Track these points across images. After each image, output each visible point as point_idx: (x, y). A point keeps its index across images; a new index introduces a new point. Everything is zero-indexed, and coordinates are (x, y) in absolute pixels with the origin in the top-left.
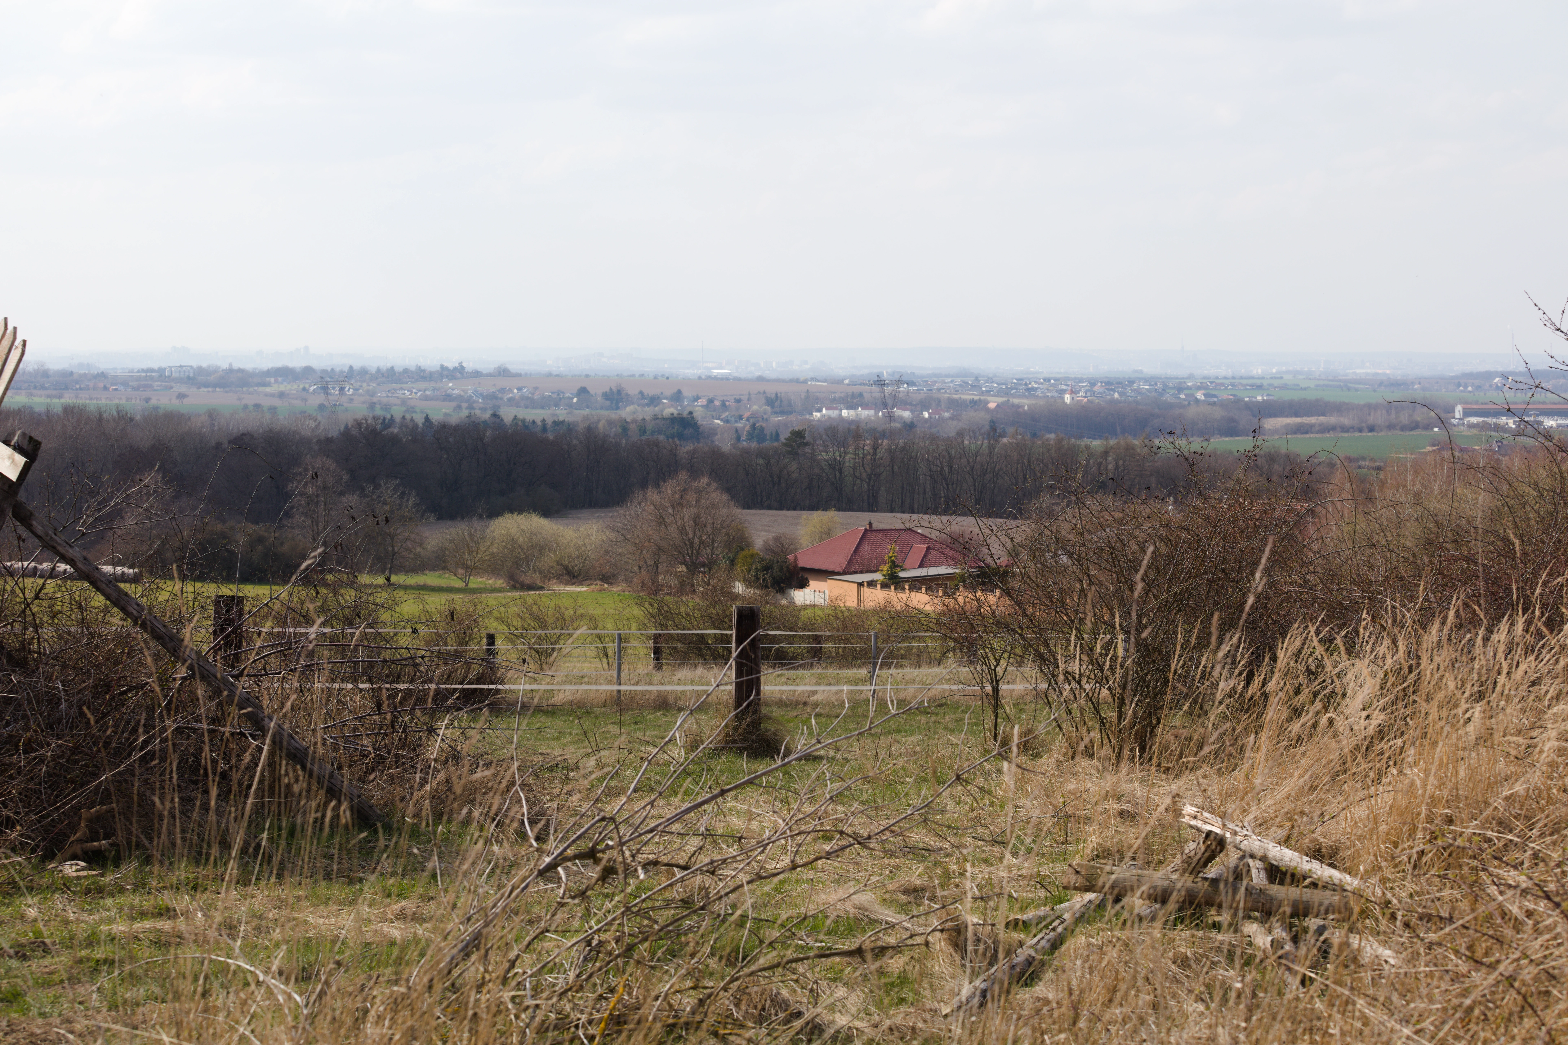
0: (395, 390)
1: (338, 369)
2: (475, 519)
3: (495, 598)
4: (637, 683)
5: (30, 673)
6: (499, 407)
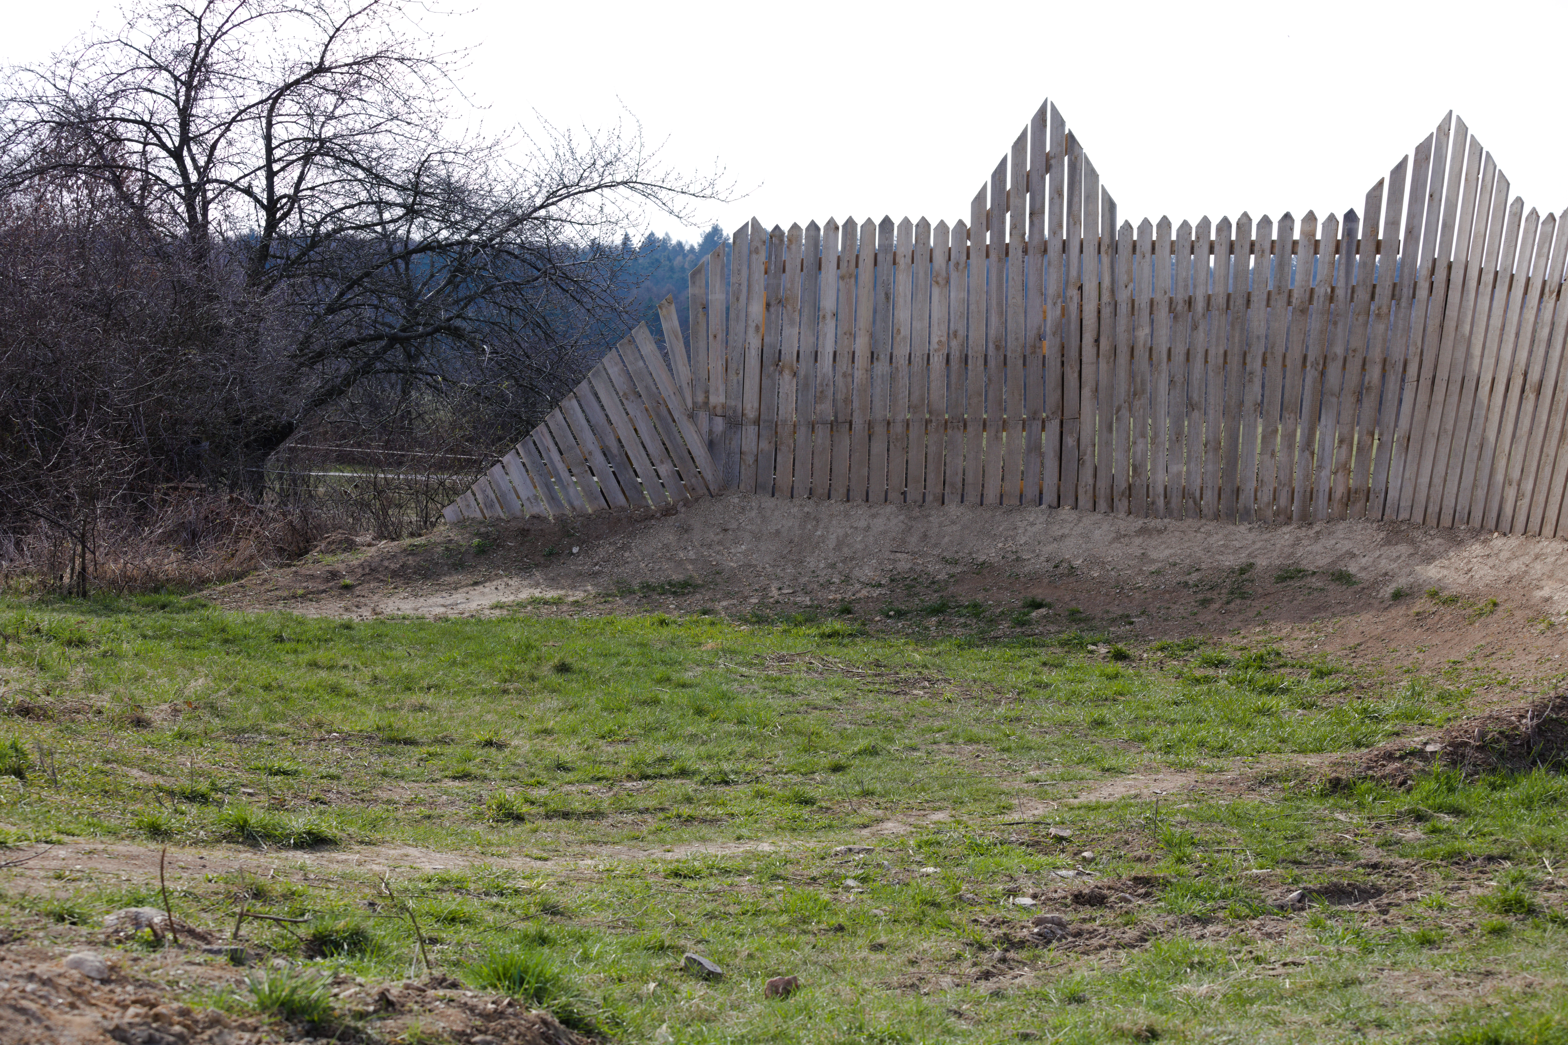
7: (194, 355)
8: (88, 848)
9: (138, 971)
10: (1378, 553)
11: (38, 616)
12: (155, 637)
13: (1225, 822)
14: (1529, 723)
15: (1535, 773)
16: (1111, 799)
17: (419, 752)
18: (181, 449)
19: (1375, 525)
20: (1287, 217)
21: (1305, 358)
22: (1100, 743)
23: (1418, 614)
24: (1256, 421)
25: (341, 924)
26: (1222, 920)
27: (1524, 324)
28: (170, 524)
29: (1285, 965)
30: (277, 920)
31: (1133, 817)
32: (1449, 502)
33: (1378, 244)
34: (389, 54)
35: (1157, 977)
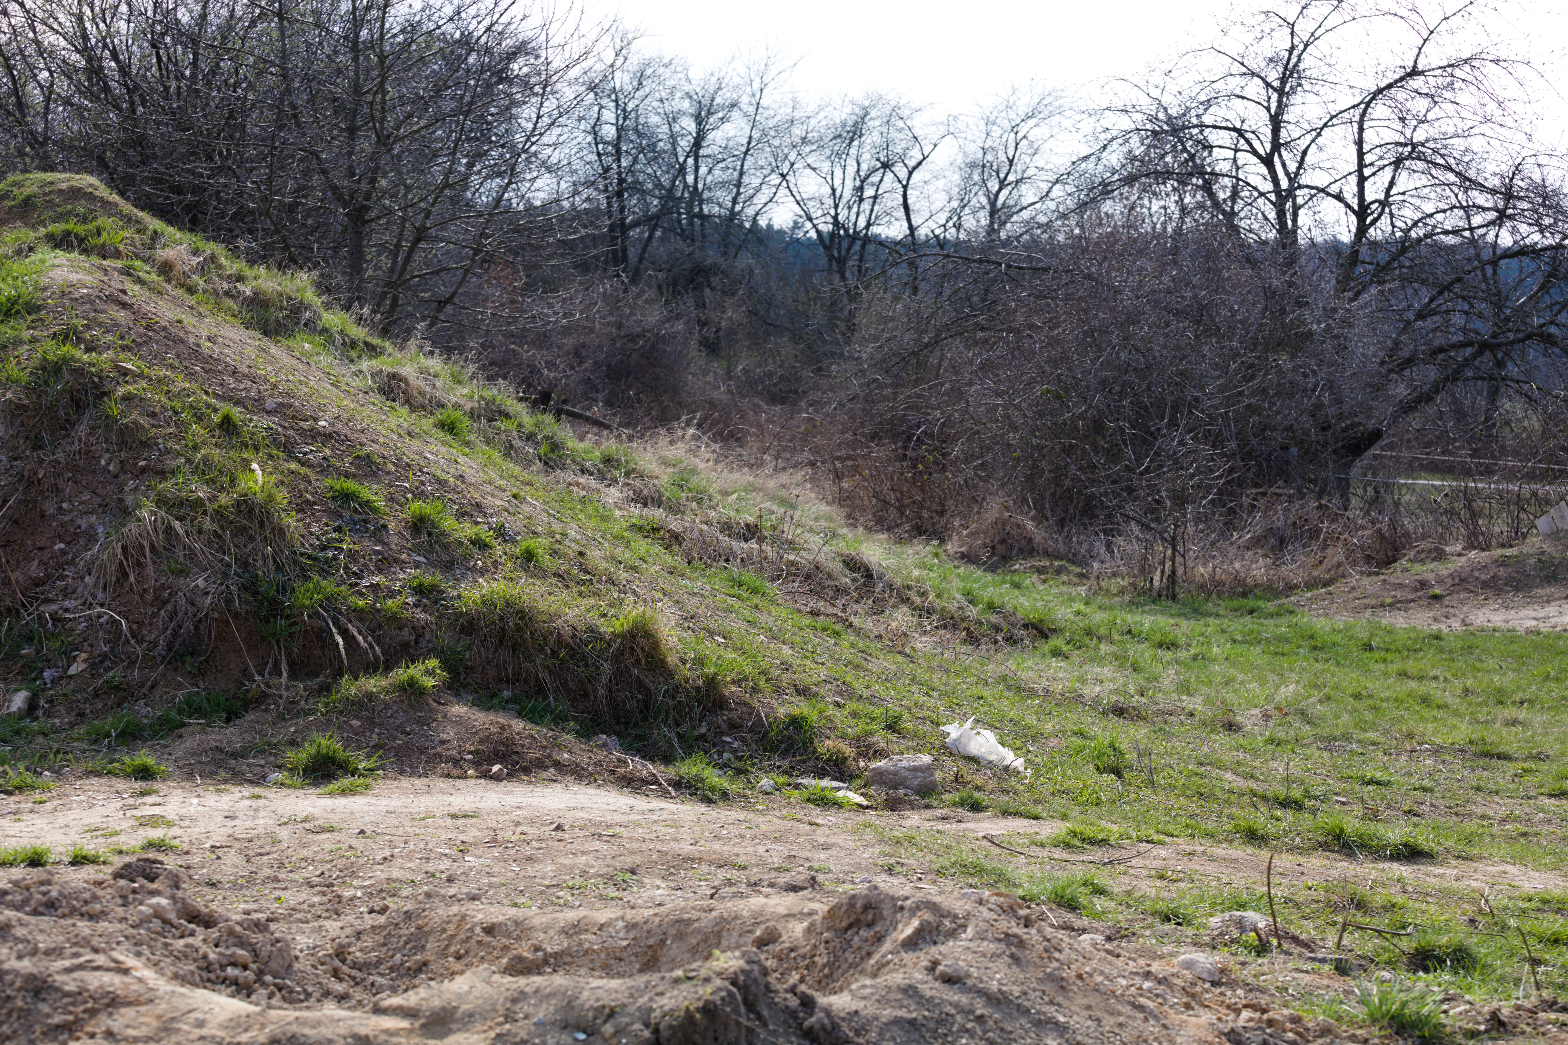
7: (1283, 360)
8: (1188, 849)
9: (1247, 974)
11: (1129, 618)
12: (1245, 642)
17: (1512, 768)
18: (1270, 454)
25: (1444, 940)
28: (1258, 530)
30: (1379, 932)
34: (1484, 56)
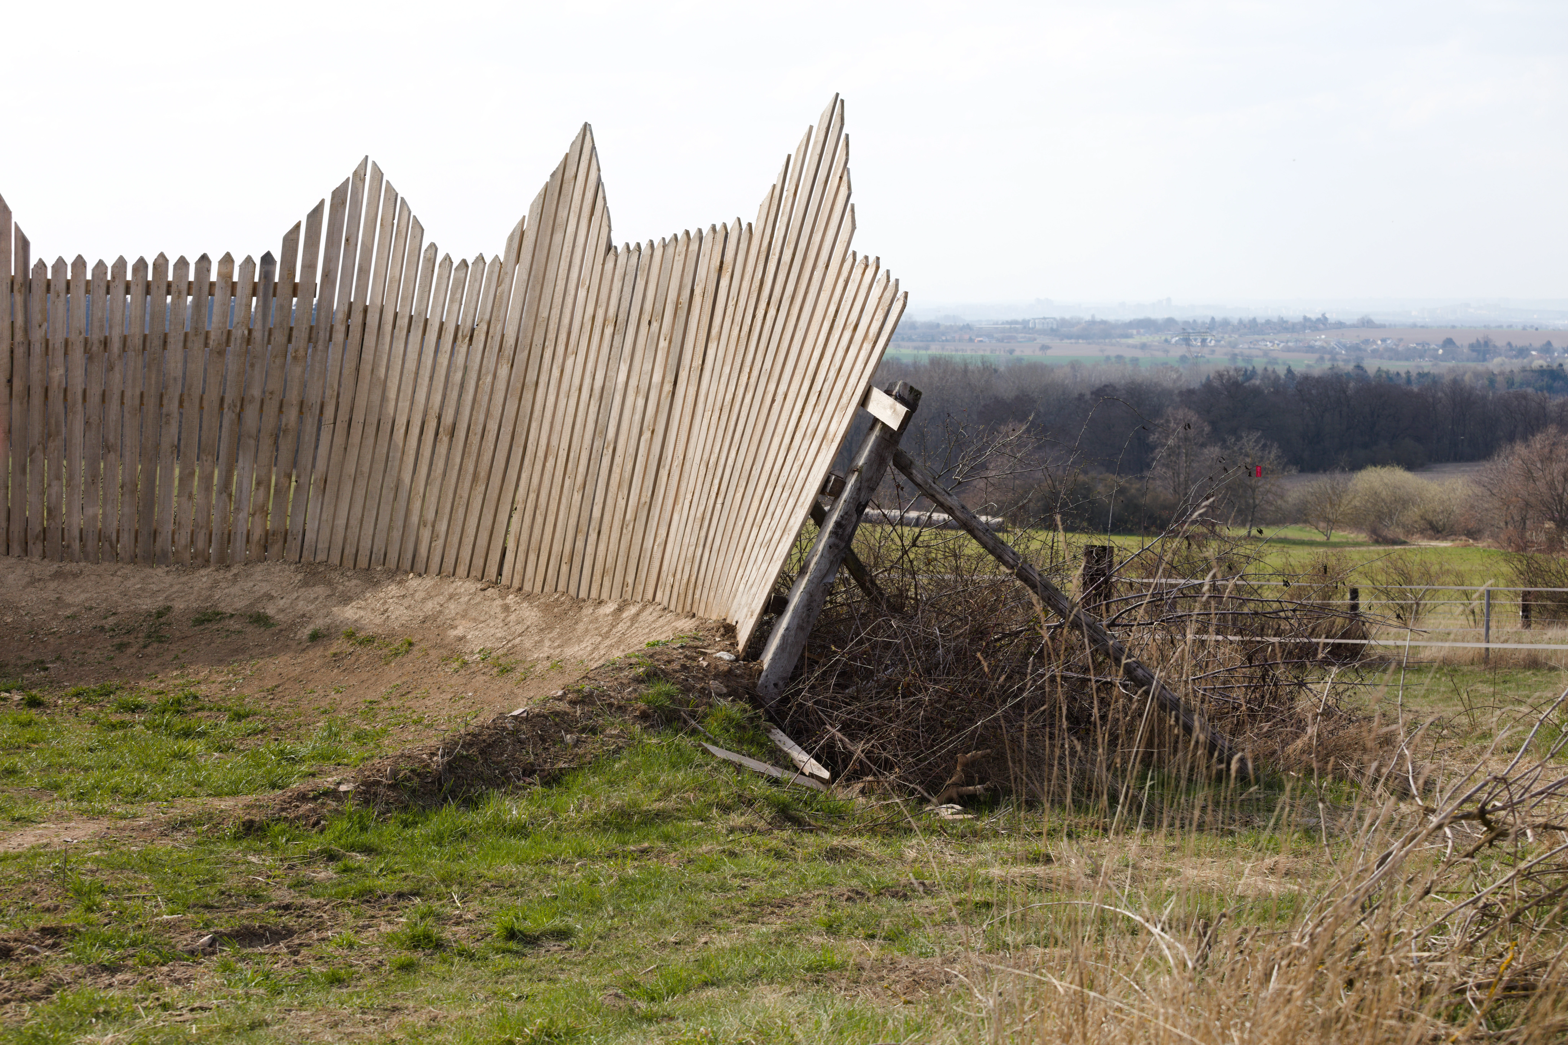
0: (1257, 341)
1: (1199, 321)
2: (1337, 472)
3: (1359, 552)
4: (1506, 641)
5: (908, 618)
6: (1363, 359)
10: (296, 595)
13: (136, 868)
14: (440, 761)
15: (445, 811)
16: (20, 850)
19: (293, 567)
20: (204, 258)
21: (222, 400)
22: (13, 792)
23: (335, 655)
24: (172, 463)
26: (130, 968)
27: (437, 368)
29: (192, 1010)
31: (42, 867)
32: (366, 544)
33: (295, 286)
35: (61, 1029)
